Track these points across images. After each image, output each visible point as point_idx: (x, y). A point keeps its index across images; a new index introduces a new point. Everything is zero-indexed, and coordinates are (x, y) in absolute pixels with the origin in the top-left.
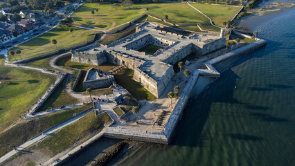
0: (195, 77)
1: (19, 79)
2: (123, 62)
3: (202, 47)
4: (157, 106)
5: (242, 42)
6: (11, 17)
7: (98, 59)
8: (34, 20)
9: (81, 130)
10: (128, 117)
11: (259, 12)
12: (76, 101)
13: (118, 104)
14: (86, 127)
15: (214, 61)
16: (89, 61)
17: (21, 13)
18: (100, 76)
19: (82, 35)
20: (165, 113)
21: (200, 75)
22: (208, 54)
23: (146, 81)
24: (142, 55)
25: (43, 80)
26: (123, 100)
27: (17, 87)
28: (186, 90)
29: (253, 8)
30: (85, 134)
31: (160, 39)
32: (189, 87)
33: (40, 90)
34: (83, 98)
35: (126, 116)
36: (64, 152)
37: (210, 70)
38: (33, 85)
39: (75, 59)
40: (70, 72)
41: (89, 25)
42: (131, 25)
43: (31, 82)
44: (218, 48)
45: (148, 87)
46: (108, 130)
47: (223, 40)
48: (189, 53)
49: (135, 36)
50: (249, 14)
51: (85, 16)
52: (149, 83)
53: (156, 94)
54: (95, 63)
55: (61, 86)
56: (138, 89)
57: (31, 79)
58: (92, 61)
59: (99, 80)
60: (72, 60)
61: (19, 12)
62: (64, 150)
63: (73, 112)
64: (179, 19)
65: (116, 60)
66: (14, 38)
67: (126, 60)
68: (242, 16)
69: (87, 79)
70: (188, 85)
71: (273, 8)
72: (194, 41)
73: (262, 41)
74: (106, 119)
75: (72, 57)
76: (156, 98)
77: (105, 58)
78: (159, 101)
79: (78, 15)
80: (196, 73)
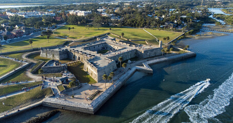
0: (131, 72)
2: (79, 58)
3: (143, 52)
4: (96, 87)
5: (178, 52)
6: (7, 28)
7: (60, 55)
8: (24, 31)
9: (24, 98)
10: (67, 92)
11: (196, 37)
12: (31, 79)
13: (63, 83)
14: (29, 97)
15: (151, 62)
16: (53, 56)
17: (16, 26)
18: (57, 65)
19: (56, 42)
20: (99, 92)
21: (137, 70)
22: (148, 58)
23: (91, 70)
24: (95, 53)
25: (11, 66)
26: (67, 81)
28: (122, 78)
29: (191, 34)
30: (26, 101)
31: (112, 46)
32: (124, 77)
33: (4, 71)
34: (37, 78)
36: (3, 113)
37: (145, 67)
38: (2, 68)
39: (43, 55)
40: (35, 62)
41: (65, 37)
42: (95, 38)
43: (1, 66)
44: (156, 55)
45: (92, 74)
46: (48, 100)
48: (133, 56)
49: (94, 43)
50: (188, 38)
51: (62, 32)
52: (93, 71)
53: (96, 79)
54: (57, 58)
55: (24, 69)
56: (84, 76)
57: (3, 64)
58: (55, 56)
59: (54, 67)
60: (41, 56)
61: (15, 26)
62: (3, 112)
63: (24, 86)
64: (133, 37)
65: (74, 57)
66: (4, 40)
67: (81, 57)
68: (182, 38)
69: (46, 66)
70: (125, 75)
71: (207, 35)
72: (138, 48)
73: (192, 53)
74: (49, 92)
75: (41, 53)
76: (96, 82)
77: (66, 55)
78: (97, 84)
79: (58, 31)
80: (133, 69)
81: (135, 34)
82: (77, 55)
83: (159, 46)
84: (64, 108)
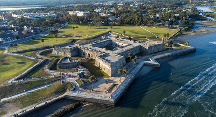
0: (140, 66)
1: (12, 62)
2: (89, 54)
3: (147, 48)
4: (111, 81)
5: (178, 48)
6: (17, 28)
7: (71, 52)
8: (32, 31)
9: (48, 92)
10: (86, 86)
11: (192, 33)
12: (49, 75)
13: (80, 78)
14: (53, 91)
15: (156, 57)
16: (65, 53)
17: (25, 27)
18: (70, 61)
19: (64, 40)
20: (115, 85)
21: (145, 65)
22: (152, 53)
23: (104, 65)
24: (103, 50)
25: (29, 63)
26: (84, 75)
27: (9, 66)
28: (133, 72)
29: (187, 31)
30: (51, 95)
31: (117, 43)
32: (135, 71)
33: (24, 68)
34: (55, 73)
35: (85, 85)
36: (32, 106)
37: (152, 62)
38: (20, 65)
39: (55, 52)
40: (49, 59)
41: (70, 35)
42: (99, 36)
43: (19, 63)
44: (160, 50)
45: (104, 69)
46: (69, 93)
47: (163, 45)
48: (138, 52)
49: (101, 40)
50: (184, 34)
51: (67, 31)
52: (106, 66)
53: (110, 74)
54: (69, 55)
55: (41, 66)
56: (97, 71)
57: (20, 61)
58: (66, 53)
59: (69, 63)
60: (52, 53)
61: (23, 27)
62: (32, 104)
63: (45, 81)
64: (134, 34)
65: (84, 53)
66: (15, 40)
67: (91, 53)
68: (179, 35)
69: (61, 62)
70: (135, 69)
71: (201, 32)
72: (142, 45)
73: (192, 48)
74: (69, 86)
75: (53, 51)
76: (110, 76)
77: (77, 52)
78: (112, 78)
79: (63, 30)
80: (142, 64)
81: (135, 32)
82: (87, 52)
83: (162, 42)
84: (86, 100)
